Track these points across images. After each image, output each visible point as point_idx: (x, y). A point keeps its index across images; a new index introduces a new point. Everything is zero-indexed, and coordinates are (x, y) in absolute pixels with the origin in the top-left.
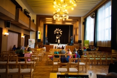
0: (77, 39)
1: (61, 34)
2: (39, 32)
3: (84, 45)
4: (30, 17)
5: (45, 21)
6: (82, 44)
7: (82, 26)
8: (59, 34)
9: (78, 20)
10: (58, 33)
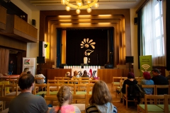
0: (123, 54)
1: (94, 47)
2: (45, 43)
3: (139, 67)
4: (26, 15)
5: (57, 22)
6: (135, 64)
7: (133, 27)
8: (90, 48)
9: (123, 16)
10: (87, 46)
